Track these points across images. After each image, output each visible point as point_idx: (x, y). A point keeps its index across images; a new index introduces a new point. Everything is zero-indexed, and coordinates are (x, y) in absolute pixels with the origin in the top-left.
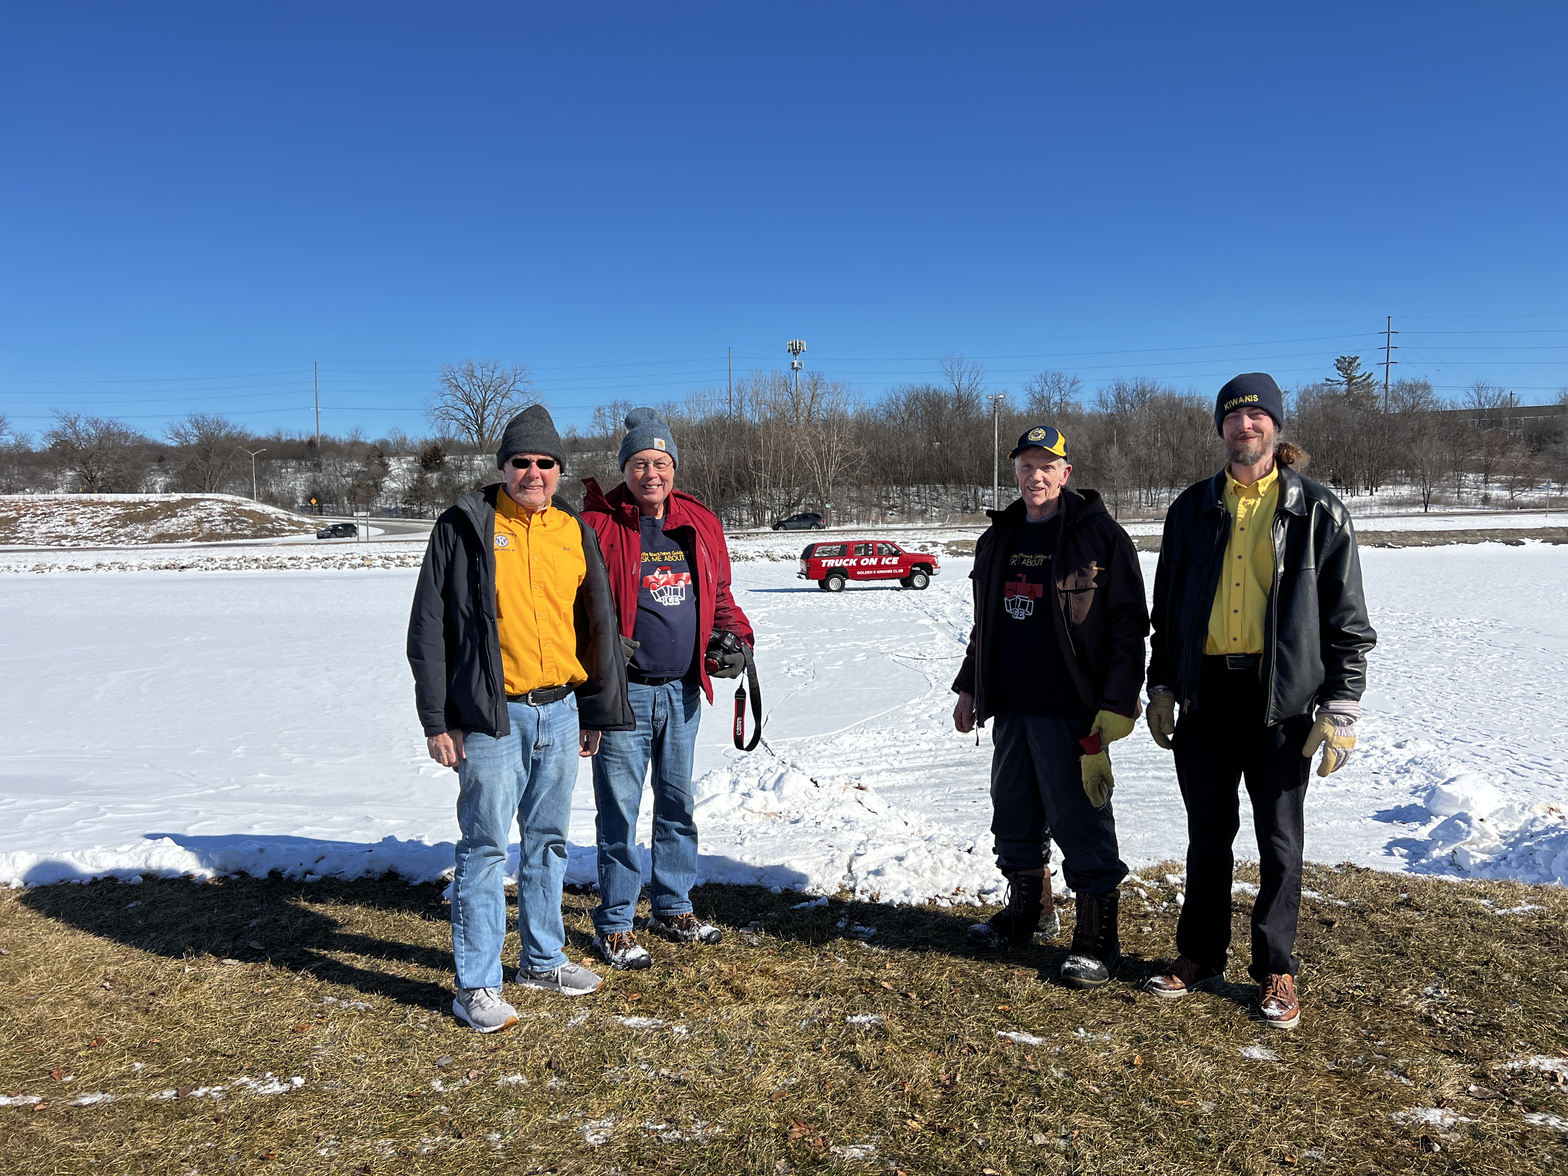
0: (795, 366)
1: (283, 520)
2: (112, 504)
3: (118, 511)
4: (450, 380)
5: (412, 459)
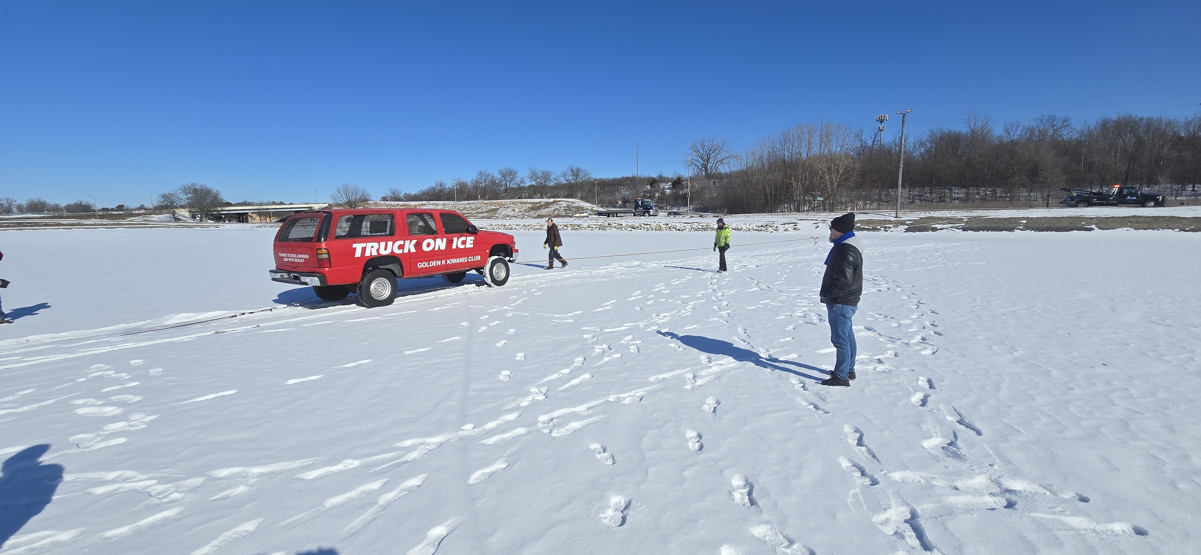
0: (880, 129)
1: (589, 210)
2: (529, 203)
3: (530, 206)
4: (694, 147)
5: (670, 183)
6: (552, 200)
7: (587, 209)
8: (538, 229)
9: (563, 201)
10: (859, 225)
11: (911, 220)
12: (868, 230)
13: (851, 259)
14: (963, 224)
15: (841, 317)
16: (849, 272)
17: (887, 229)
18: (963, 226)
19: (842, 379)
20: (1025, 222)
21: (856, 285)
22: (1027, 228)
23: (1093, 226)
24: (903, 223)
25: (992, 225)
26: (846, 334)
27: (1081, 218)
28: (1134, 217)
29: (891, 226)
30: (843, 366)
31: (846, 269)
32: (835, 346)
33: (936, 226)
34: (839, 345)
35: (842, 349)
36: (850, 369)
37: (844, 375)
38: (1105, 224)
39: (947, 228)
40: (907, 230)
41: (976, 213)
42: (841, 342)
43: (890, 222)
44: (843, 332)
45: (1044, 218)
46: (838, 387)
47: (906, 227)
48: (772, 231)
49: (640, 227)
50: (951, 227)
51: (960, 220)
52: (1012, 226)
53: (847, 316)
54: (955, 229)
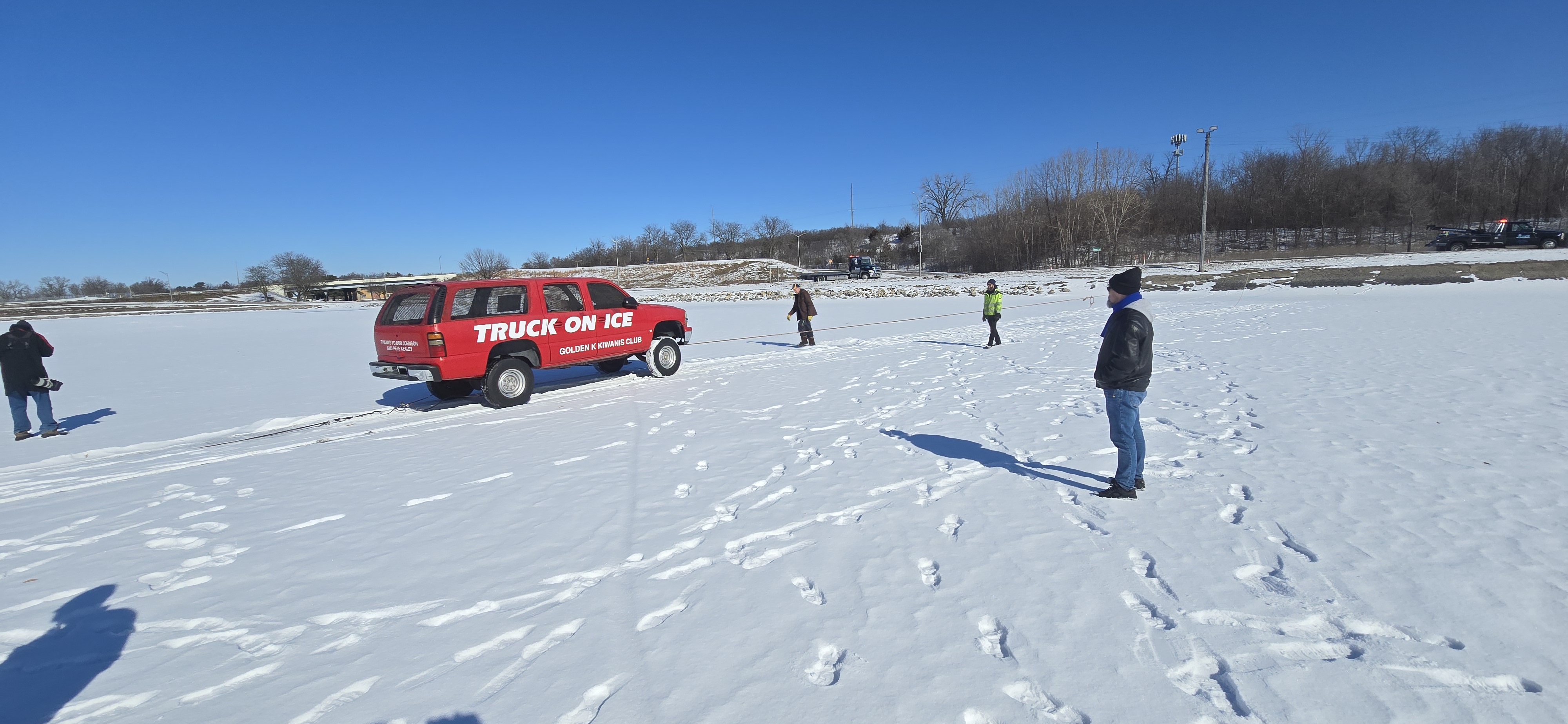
0: (1176, 153)
1: (790, 272)
2: (712, 266)
3: (714, 269)
4: (926, 186)
5: (896, 235)
6: (742, 261)
7: (788, 271)
8: (725, 299)
9: (756, 262)
10: (1150, 282)
11: (1220, 275)
12: (1161, 289)
13: (1136, 329)
14: (1292, 278)
15: (1123, 407)
16: (1133, 347)
17: (1188, 287)
18: (1291, 280)
19: (1126, 488)
20: (1377, 272)
21: (1143, 364)
22: (1380, 280)
23: (1473, 276)
24: (1209, 278)
25: (1332, 278)
26: (1130, 429)
27: (1455, 266)
28: (1528, 262)
29: (1194, 282)
30: (1127, 471)
31: (1129, 342)
32: (1116, 445)
33: (1255, 281)
34: (1121, 444)
35: (1126, 449)
36: (1136, 476)
37: (1127, 484)
38: (1489, 272)
39: (1270, 284)
40: (1215, 288)
41: (1310, 263)
42: (1123, 439)
43: (1192, 278)
44: (1126, 426)
45: (1404, 266)
46: (1121, 499)
47: (1214, 284)
48: (1033, 293)
49: (857, 293)
50: (1275, 283)
51: (1288, 272)
52: (1360, 278)
53: (1131, 405)
54: (1280, 285)
